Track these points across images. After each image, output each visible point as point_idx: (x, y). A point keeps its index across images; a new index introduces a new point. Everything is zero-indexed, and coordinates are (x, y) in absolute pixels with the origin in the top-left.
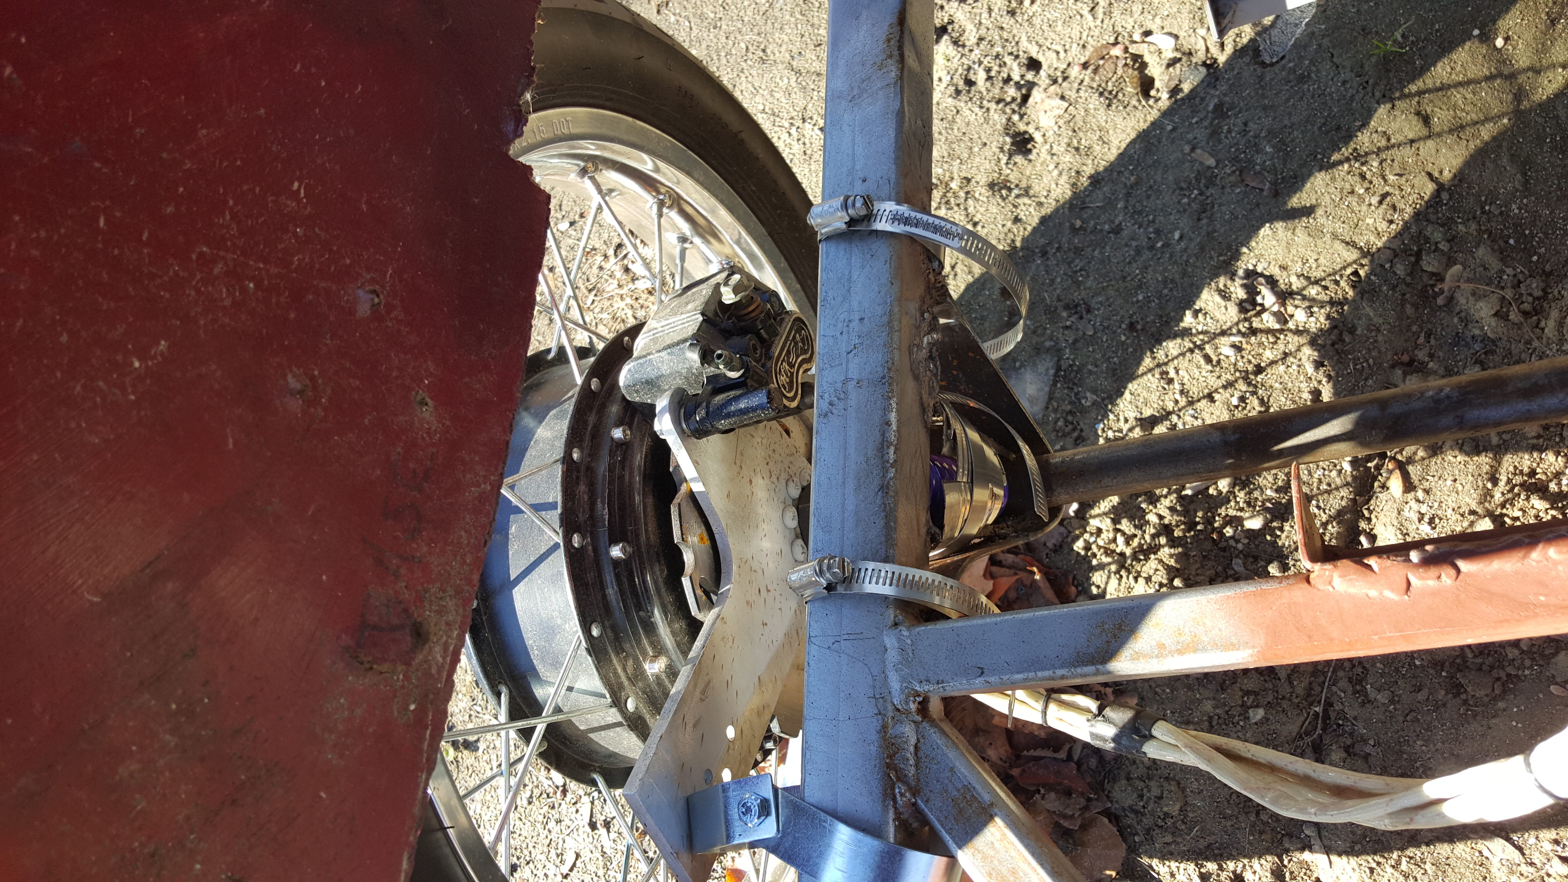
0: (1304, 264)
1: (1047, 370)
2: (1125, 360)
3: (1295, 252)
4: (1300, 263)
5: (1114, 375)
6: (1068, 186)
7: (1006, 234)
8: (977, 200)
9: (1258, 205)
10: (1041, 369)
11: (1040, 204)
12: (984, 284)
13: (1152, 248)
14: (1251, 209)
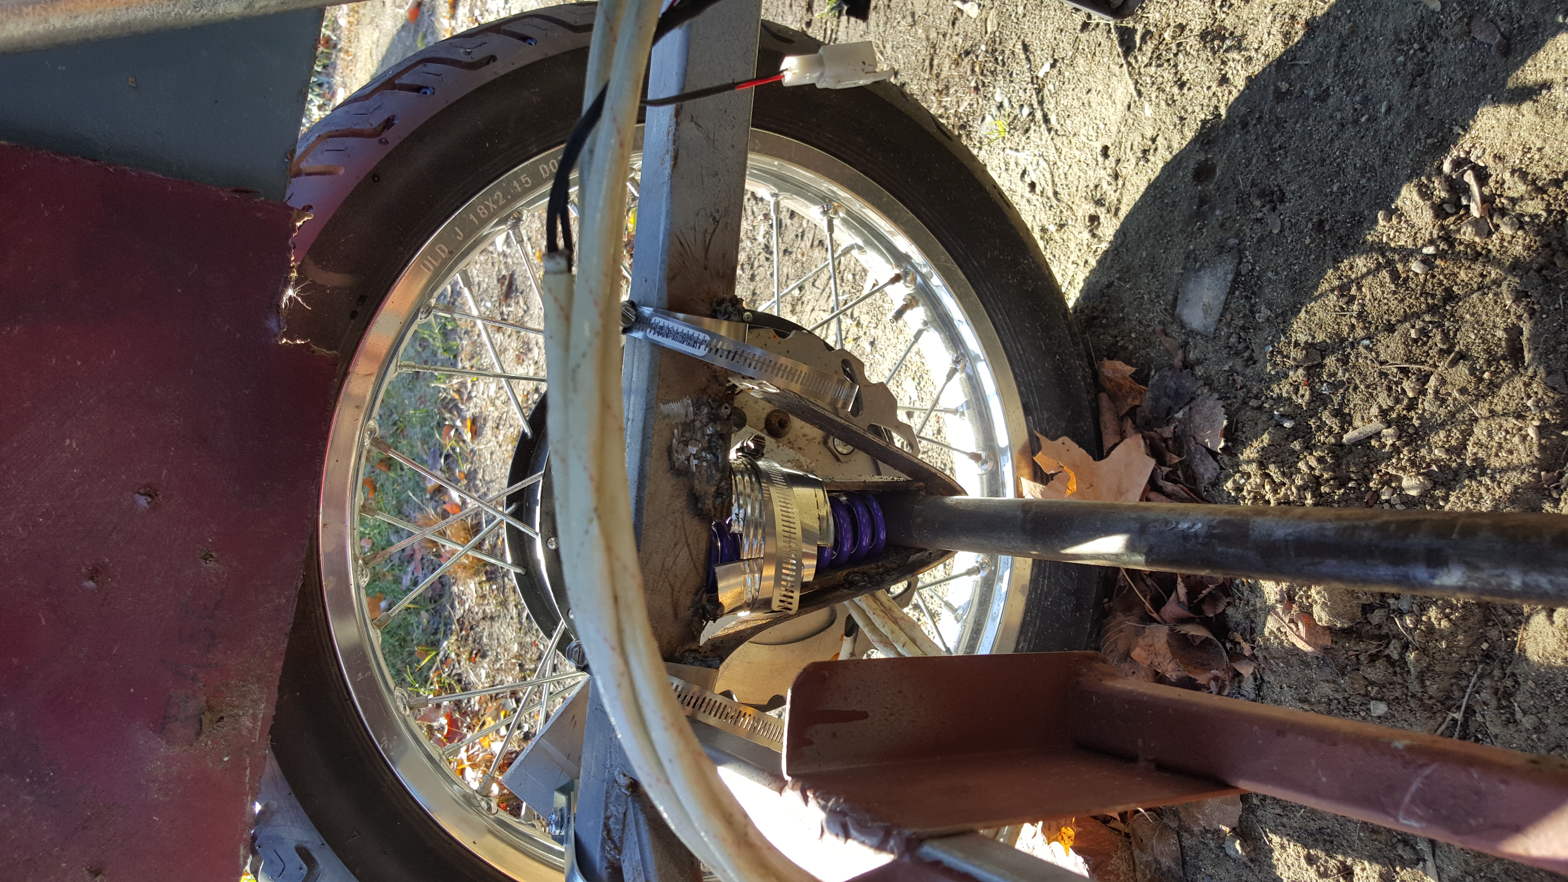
0: (1524, 153)
1: (1226, 274)
2: (1306, 269)
3: (1515, 138)
4: (1520, 153)
5: (1293, 286)
6: (1280, 36)
7: (1210, 99)
8: (1187, 54)
9: (1484, 67)
10: (1220, 273)
11: (1249, 60)
12: (1180, 162)
13: (1356, 122)
14: (1474, 73)
